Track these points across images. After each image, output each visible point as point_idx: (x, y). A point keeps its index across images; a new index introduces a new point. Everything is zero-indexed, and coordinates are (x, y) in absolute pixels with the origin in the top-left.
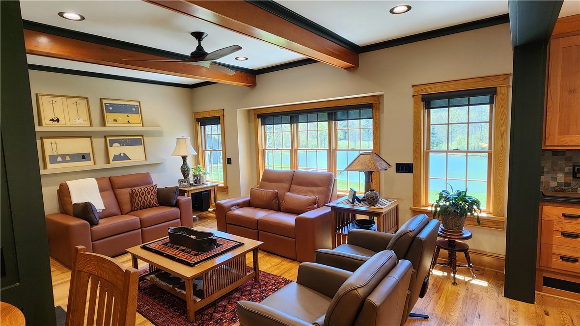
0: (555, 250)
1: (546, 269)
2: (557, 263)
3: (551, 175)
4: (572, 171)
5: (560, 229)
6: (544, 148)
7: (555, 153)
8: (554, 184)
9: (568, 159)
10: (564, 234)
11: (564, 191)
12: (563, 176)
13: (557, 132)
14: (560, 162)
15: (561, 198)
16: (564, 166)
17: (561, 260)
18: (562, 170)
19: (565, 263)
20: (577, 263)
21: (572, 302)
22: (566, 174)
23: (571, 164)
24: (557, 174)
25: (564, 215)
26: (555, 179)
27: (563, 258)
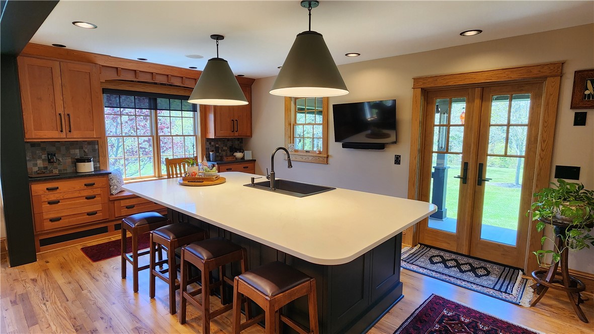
0: (45, 217)
1: (40, 233)
2: (48, 226)
3: (33, 162)
4: (47, 158)
5: (46, 200)
6: (25, 141)
7: (33, 145)
8: (36, 169)
9: (43, 149)
10: (50, 203)
11: (44, 173)
12: (42, 162)
13: (33, 128)
14: (37, 152)
15: (43, 177)
16: (41, 154)
17: (50, 222)
18: (40, 158)
19: (53, 223)
20: (61, 220)
21: (62, 249)
22: (43, 160)
23: (46, 153)
24: (37, 161)
25: (47, 189)
26: (36, 165)
27: (52, 220)
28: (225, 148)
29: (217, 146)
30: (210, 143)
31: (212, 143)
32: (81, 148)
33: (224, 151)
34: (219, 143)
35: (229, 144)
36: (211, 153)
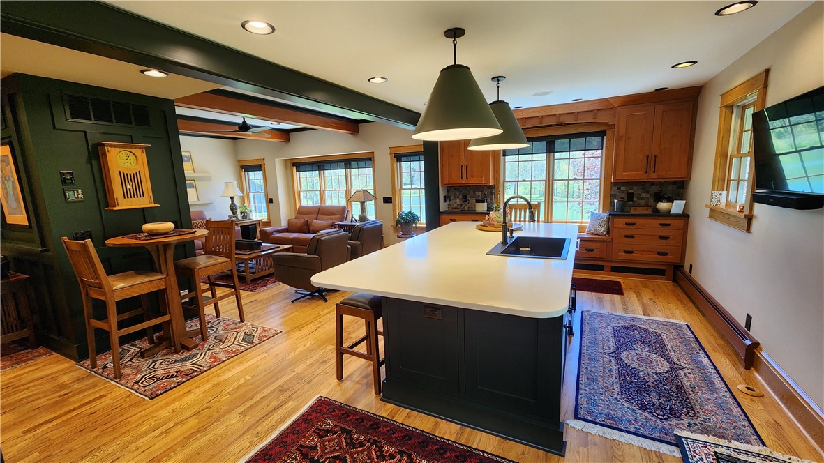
3: (455, 201)
7: (455, 188)
8: (455, 205)
11: (459, 209)
12: (459, 201)
14: (457, 193)
16: (459, 195)
22: (460, 199)
23: (462, 194)
24: (457, 199)
28: (644, 195)
29: (630, 191)
30: (619, 189)
31: (623, 188)
32: (483, 191)
33: (643, 199)
34: (635, 188)
35: (655, 189)
36: (616, 201)
